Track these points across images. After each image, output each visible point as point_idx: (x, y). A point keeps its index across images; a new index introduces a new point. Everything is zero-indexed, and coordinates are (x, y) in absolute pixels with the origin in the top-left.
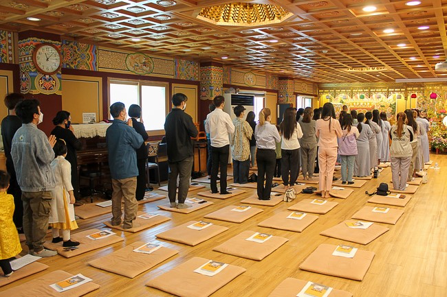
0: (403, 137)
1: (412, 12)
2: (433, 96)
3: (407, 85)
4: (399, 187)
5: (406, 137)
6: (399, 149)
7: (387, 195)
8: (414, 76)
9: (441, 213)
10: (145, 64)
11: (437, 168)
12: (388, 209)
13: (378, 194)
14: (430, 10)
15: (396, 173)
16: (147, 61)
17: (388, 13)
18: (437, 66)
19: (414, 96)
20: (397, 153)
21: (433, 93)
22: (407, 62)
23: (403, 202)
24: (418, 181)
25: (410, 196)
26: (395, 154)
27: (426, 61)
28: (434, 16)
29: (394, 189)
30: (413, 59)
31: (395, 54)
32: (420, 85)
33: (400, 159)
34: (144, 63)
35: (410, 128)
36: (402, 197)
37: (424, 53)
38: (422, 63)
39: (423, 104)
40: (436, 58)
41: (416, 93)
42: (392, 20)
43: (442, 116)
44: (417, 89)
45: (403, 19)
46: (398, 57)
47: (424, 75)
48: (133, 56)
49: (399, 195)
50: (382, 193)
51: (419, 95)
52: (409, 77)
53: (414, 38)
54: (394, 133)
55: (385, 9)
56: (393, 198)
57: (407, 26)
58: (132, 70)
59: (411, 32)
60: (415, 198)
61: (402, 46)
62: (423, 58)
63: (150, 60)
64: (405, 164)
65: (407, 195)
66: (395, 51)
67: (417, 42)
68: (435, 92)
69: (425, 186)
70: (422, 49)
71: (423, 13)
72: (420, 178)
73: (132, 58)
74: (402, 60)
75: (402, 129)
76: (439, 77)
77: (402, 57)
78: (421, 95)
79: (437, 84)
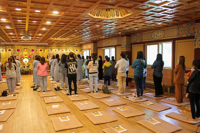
0: (12, 68)
1: (17, 13)
2: (18, 50)
3: (6, 45)
4: (12, 91)
5: (13, 68)
6: (10, 74)
7: (7, 96)
8: (10, 41)
9: (33, 99)
11: (24, 81)
12: (10, 102)
13: (2, 96)
14: (24, 14)
15: (10, 85)
17: (6, 11)
18: (22, 38)
19: (10, 50)
20: (10, 76)
21: (18, 49)
22: (8, 35)
23: (15, 98)
24: (18, 87)
25: (17, 94)
26: (9, 76)
27: (17, 35)
28: (26, 16)
29: (9, 92)
30: (11, 34)
31: (4, 31)
32: (12, 45)
33: (11, 78)
35: (14, 64)
36: (14, 95)
37: (17, 31)
38: (15, 36)
39: (14, 53)
40: (21, 34)
41: (10, 49)
42: (7, 15)
43: (22, 59)
44: (10, 47)
45: (12, 15)
46: (5, 32)
47: (14, 41)
49: (12, 95)
50: (5, 95)
51: (12, 50)
52: (7, 42)
53: (15, 24)
54: (7, 67)
55: (5, 9)
56: (11, 96)
57: (13, 19)
59: (14, 22)
60: (20, 95)
61: (8, 27)
62: (16, 34)
64: (13, 80)
65: (16, 94)
66: (4, 29)
67: (15, 26)
68: (18, 48)
69: (22, 89)
70: (16, 30)
71: (22, 15)
72: (19, 86)
74: (7, 34)
75: (11, 65)
76: (20, 42)
77: (7, 32)
78: (13, 49)
79: (20, 45)
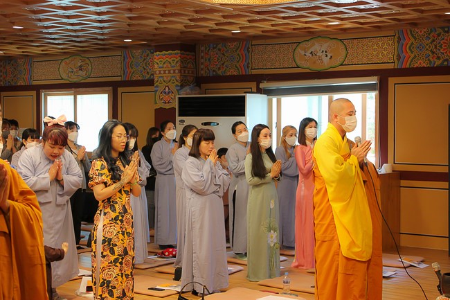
10: (81, 68)
16: (83, 63)
34: (80, 66)
48: (67, 61)
58: (66, 78)
63: (87, 61)
73: (66, 63)
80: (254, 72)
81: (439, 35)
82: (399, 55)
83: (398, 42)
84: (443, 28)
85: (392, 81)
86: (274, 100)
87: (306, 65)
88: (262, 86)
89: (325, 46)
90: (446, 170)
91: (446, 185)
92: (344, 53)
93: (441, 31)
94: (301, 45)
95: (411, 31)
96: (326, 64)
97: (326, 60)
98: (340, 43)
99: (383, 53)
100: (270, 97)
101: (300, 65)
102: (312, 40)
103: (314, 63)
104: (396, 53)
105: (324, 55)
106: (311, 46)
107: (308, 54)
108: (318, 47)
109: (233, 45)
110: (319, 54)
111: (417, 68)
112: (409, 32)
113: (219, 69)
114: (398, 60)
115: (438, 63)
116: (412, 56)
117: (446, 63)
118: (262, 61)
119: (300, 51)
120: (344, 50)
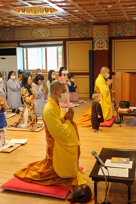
80: (16, 39)
81: (83, 27)
82: (69, 34)
83: (69, 29)
84: (84, 25)
85: (67, 42)
86: (25, 49)
87: (36, 37)
88: (20, 44)
89: (43, 30)
90: (88, 72)
91: (88, 76)
92: (50, 33)
93: (83, 26)
94: (34, 30)
95: (74, 26)
96: (44, 36)
97: (44, 35)
98: (49, 29)
99: (64, 33)
100: (23, 48)
101: (34, 37)
102: (38, 28)
103: (40, 36)
104: (69, 33)
105: (43, 33)
106: (38, 30)
107: (37, 33)
108: (41, 31)
109: (7, 30)
110: (41, 33)
111: (76, 38)
112: (73, 26)
113: (2, 38)
114: (69, 35)
115: (83, 37)
116: (74, 34)
117: (85, 37)
118: (19, 36)
119: (34, 32)
120: (50, 32)
